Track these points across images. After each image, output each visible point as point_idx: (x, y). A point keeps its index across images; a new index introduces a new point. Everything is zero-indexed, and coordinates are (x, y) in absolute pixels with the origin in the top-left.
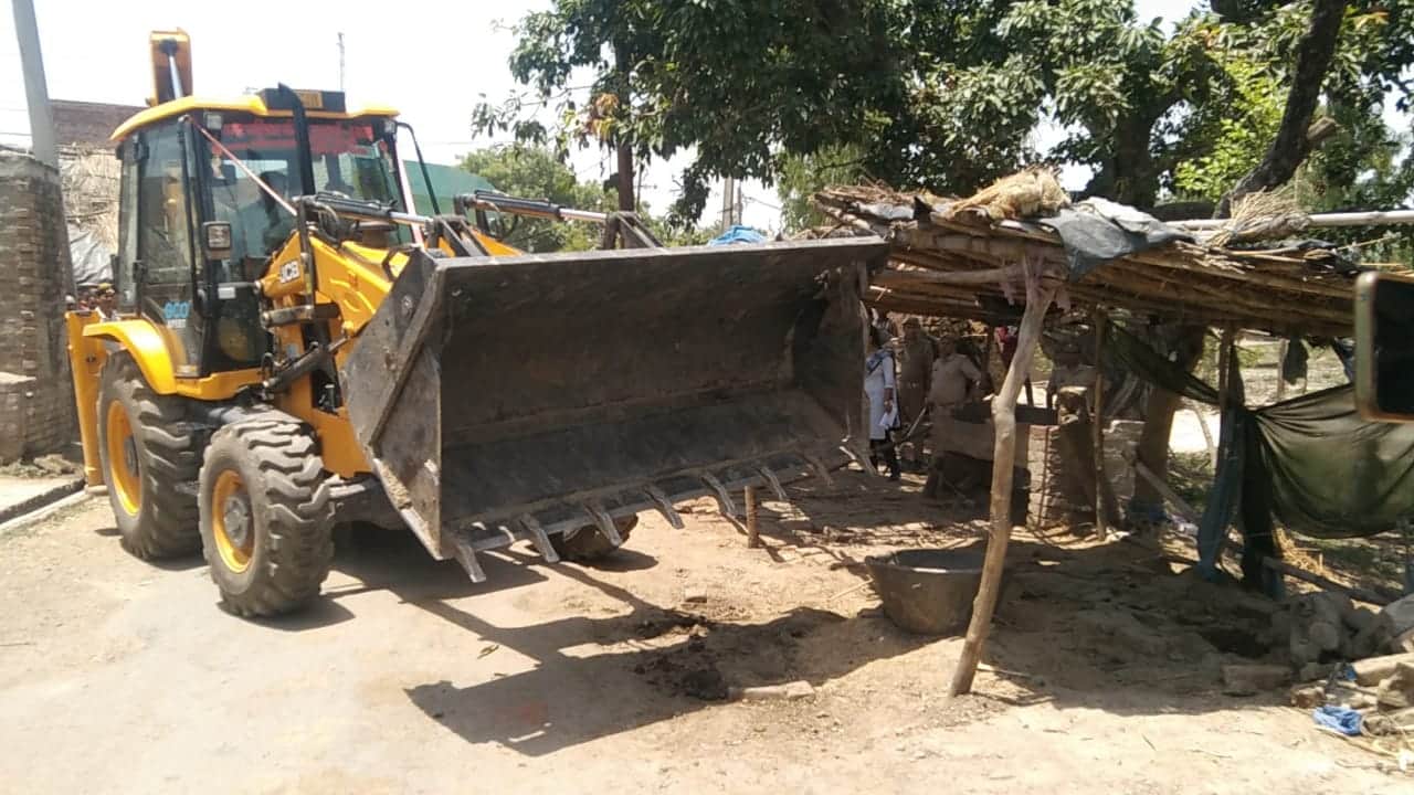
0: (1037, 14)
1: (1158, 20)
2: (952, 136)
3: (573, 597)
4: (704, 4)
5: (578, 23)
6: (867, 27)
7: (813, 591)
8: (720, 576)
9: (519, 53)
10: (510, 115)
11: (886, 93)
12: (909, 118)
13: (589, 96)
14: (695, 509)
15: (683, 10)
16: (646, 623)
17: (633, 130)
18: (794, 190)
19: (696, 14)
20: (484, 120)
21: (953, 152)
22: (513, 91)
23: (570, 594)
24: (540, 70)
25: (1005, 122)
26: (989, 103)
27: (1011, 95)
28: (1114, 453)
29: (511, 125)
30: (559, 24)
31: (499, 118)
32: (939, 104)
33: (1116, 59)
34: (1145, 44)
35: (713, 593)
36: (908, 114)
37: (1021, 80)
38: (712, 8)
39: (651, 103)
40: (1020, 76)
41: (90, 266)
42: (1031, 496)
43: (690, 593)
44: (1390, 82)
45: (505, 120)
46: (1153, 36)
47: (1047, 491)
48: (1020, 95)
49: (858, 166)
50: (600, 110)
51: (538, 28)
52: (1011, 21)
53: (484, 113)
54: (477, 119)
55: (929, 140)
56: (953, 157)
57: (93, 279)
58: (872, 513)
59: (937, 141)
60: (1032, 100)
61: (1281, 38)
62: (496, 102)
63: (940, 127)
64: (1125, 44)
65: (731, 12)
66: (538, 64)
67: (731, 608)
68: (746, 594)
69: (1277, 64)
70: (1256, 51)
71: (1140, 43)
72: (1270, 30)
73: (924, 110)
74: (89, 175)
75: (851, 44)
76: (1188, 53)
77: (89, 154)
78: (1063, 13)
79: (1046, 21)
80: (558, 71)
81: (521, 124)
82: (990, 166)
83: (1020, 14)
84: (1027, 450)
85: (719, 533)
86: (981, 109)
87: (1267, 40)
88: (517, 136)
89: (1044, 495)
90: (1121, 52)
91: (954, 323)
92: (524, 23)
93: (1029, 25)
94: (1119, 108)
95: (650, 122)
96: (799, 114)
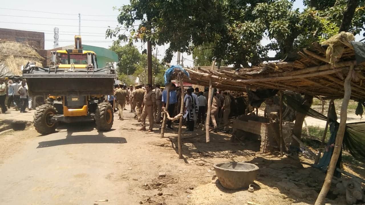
0: (264, 6)
1: (298, 9)
2: (240, 41)
3: (124, 175)
4: (170, 1)
5: (137, 8)
6: (216, 10)
7: (197, 173)
8: (170, 168)
9: (120, 16)
10: (117, 32)
11: (221, 28)
12: (227, 36)
13: (138, 27)
14: (165, 145)
15: (164, 3)
16: (146, 184)
17: (150, 37)
18: (197, 57)
19: (168, 4)
20: (109, 34)
21: (240, 46)
22: (118, 26)
23: (124, 174)
24: (126, 21)
25: (255, 36)
26: (251, 31)
27: (257, 29)
28: (285, 131)
29: (117, 35)
30: (131, 8)
31: (113, 33)
32: (236, 32)
33: (287, 19)
34: (295, 15)
35: (168, 173)
36: (228, 35)
37: (260, 24)
38: (172, 2)
39: (156, 30)
40: (259, 24)
41: (2, 73)
42: (261, 143)
43: (161, 174)
44: (361, 28)
45: (115, 34)
46: (297, 13)
47: (266, 142)
48: (259, 29)
49: (213, 49)
50: (141, 31)
51: (126, 9)
52: (257, 8)
53: (109, 32)
54: (107, 33)
55: (233, 42)
56: (240, 47)
57: (3, 76)
58: (216, 147)
59: (235, 42)
60: (262, 31)
61: (334, 14)
62: (113, 29)
63: (236, 39)
64: (289, 15)
65: (178, 3)
66: (126, 19)
67: (173, 179)
68: (178, 174)
69: (333, 21)
70: (327, 18)
71: (293, 15)
72: (330, 12)
73: (232, 34)
74: (4, 48)
75: (212, 14)
76: (307, 18)
77: (4, 42)
78: (271, 6)
79: (267, 8)
80: (131, 21)
81: (120, 36)
82: (249, 50)
83: (259, 6)
84: (260, 129)
85: (171, 153)
86: (248, 32)
87: (330, 14)
88: (119, 38)
89: (265, 143)
90: (288, 17)
91: (238, 92)
92: (122, 8)
93: (262, 9)
94: (288, 33)
95: (155, 35)
96: (197, 33)
